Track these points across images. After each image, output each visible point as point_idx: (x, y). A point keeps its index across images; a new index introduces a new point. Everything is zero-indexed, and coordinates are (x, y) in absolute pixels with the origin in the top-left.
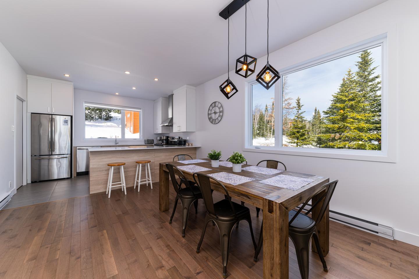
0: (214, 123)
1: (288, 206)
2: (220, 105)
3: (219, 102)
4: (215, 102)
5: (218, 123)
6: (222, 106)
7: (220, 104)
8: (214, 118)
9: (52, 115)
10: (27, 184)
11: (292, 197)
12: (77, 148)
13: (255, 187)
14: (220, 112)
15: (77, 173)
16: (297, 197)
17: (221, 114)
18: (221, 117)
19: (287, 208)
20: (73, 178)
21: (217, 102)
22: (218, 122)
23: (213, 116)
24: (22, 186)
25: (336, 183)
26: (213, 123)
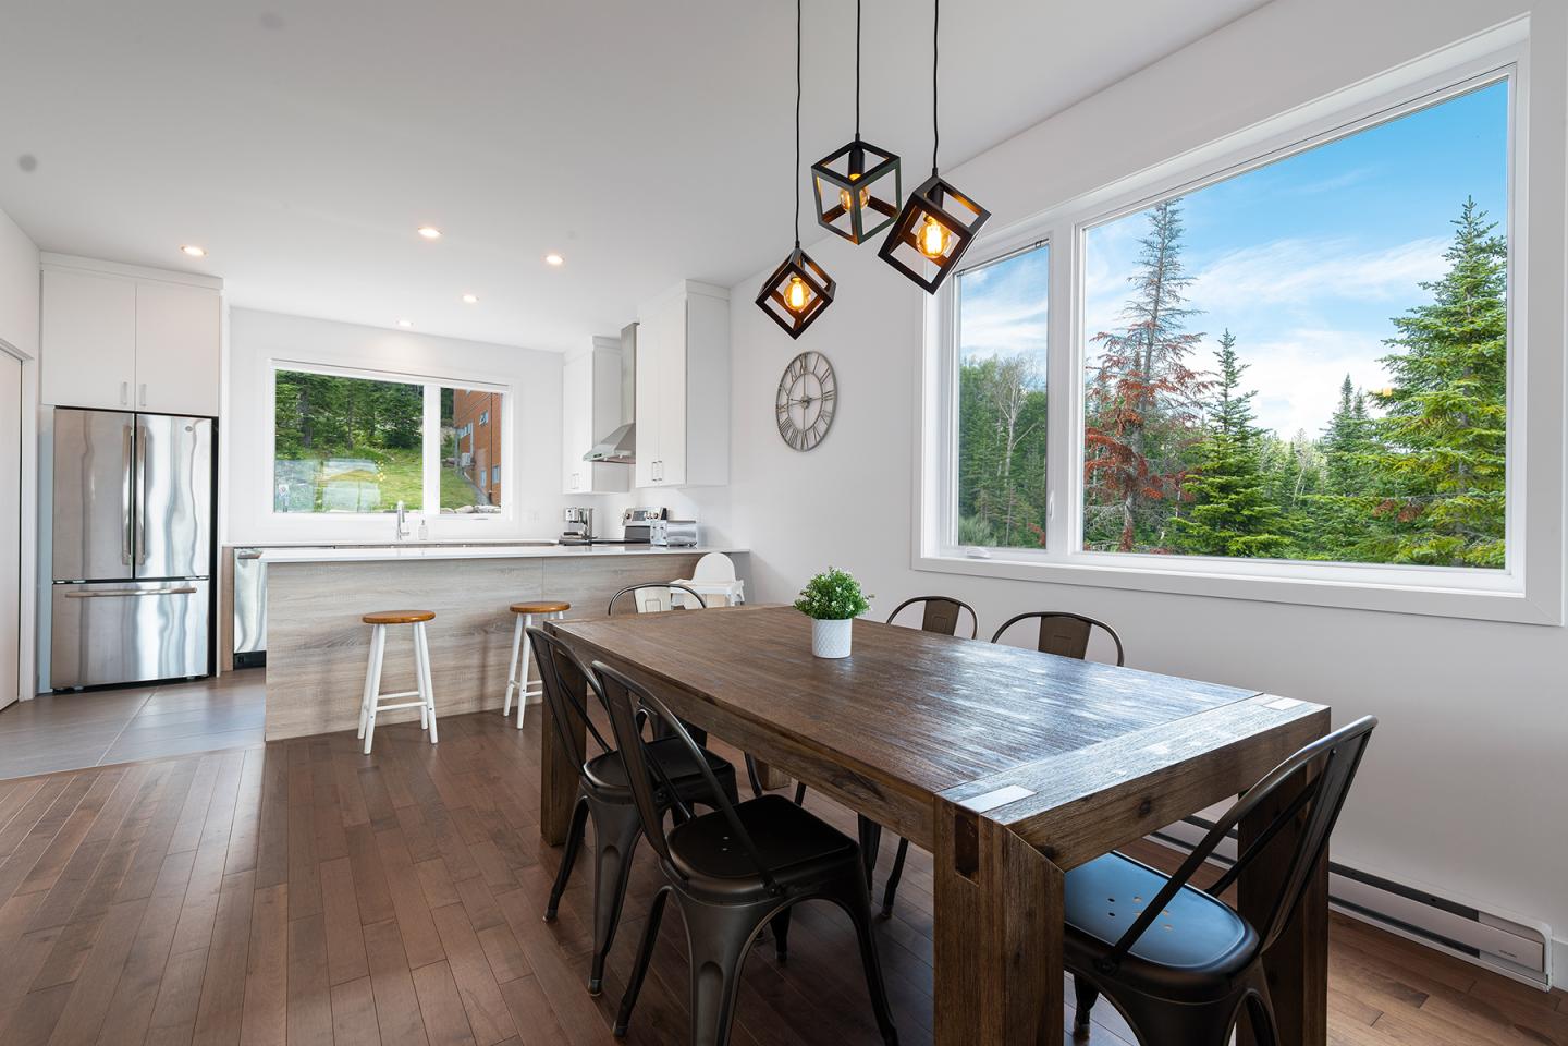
0: (799, 446)
1: (1058, 844)
2: (822, 369)
3: (820, 355)
4: (805, 355)
5: (813, 447)
6: (831, 371)
7: (825, 363)
8: (799, 424)
9: (136, 413)
10: (38, 695)
11: (1085, 799)
12: (237, 552)
13: (920, 741)
14: (824, 398)
15: (235, 654)
16: (1119, 800)
17: (829, 406)
18: (828, 420)
19: (1052, 854)
20: (218, 675)
21: (808, 353)
22: (814, 443)
23: (797, 414)
24: (17, 701)
25: (1364, 734)
26: (795, 448)
